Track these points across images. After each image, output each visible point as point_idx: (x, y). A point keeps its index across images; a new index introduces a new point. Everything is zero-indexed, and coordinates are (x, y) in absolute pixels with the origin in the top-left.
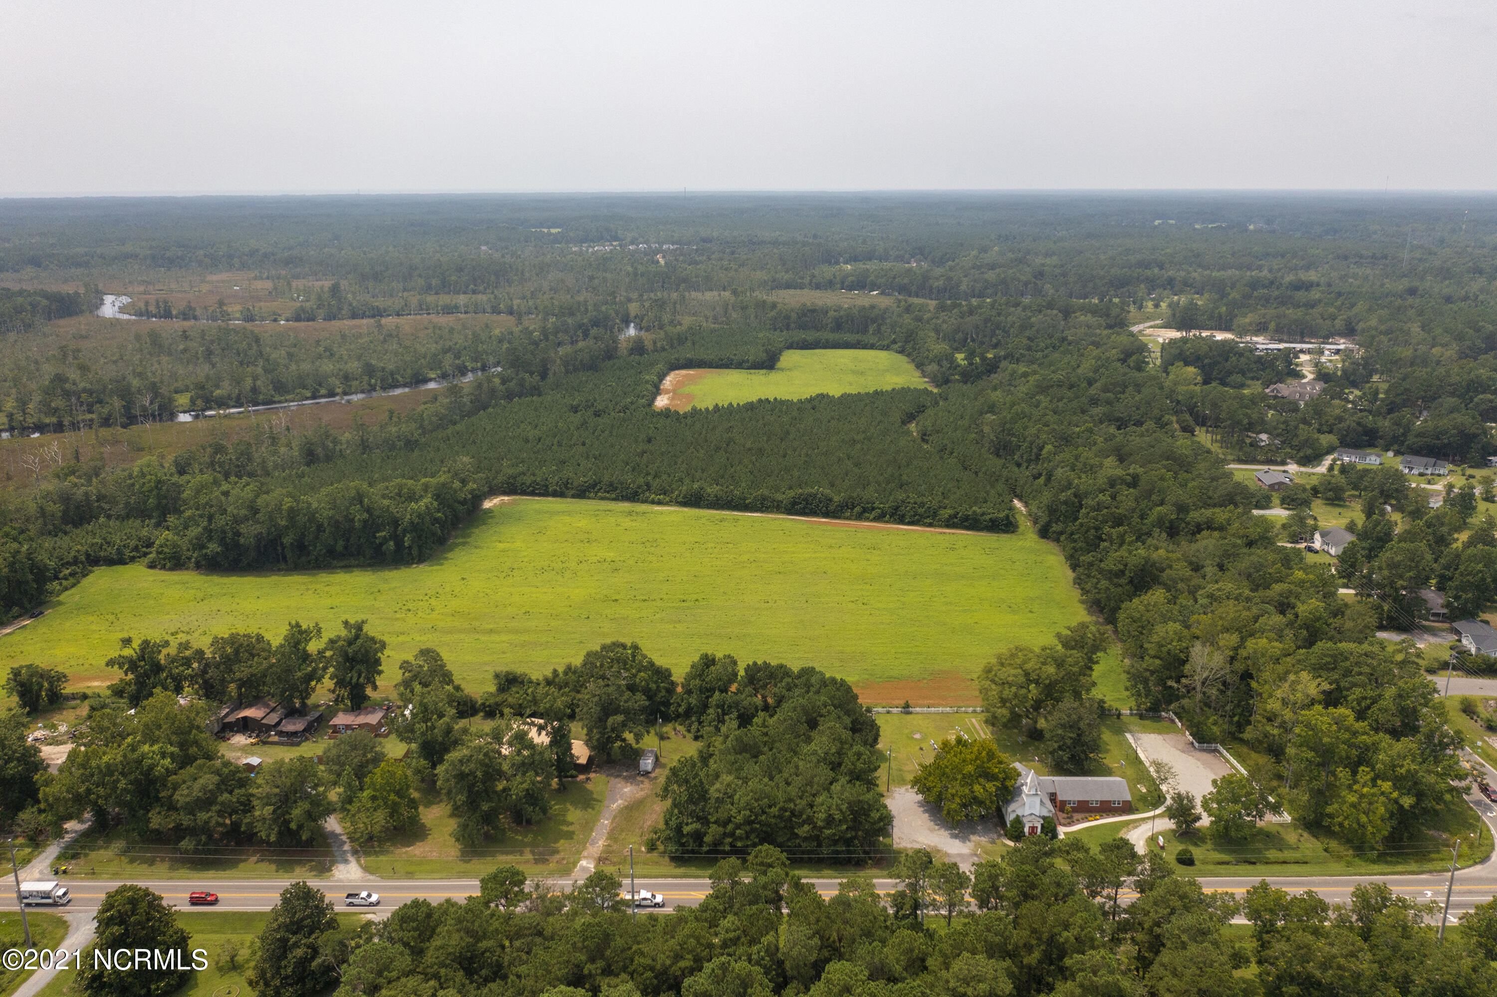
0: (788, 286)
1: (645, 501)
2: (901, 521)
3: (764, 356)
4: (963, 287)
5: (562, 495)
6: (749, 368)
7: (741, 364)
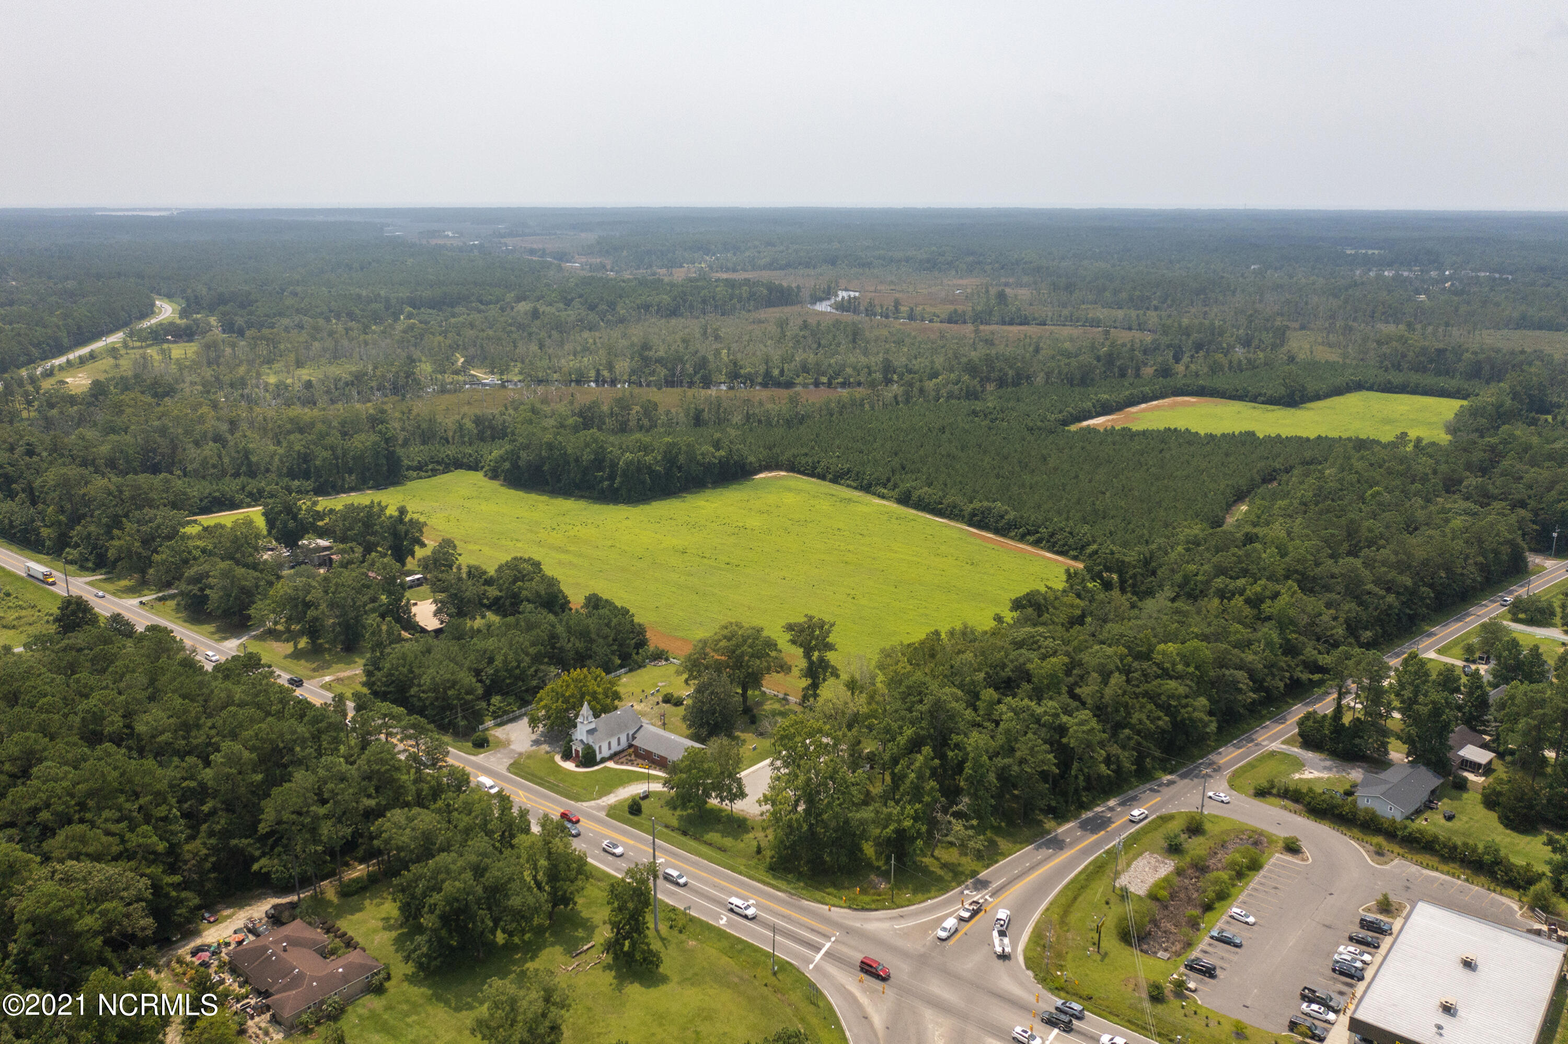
1: (874, 494)
2: (1051, 549)
3: (1282, 391)
5: (822, 477)
6: (1263, 403)
7: (1256, 397)
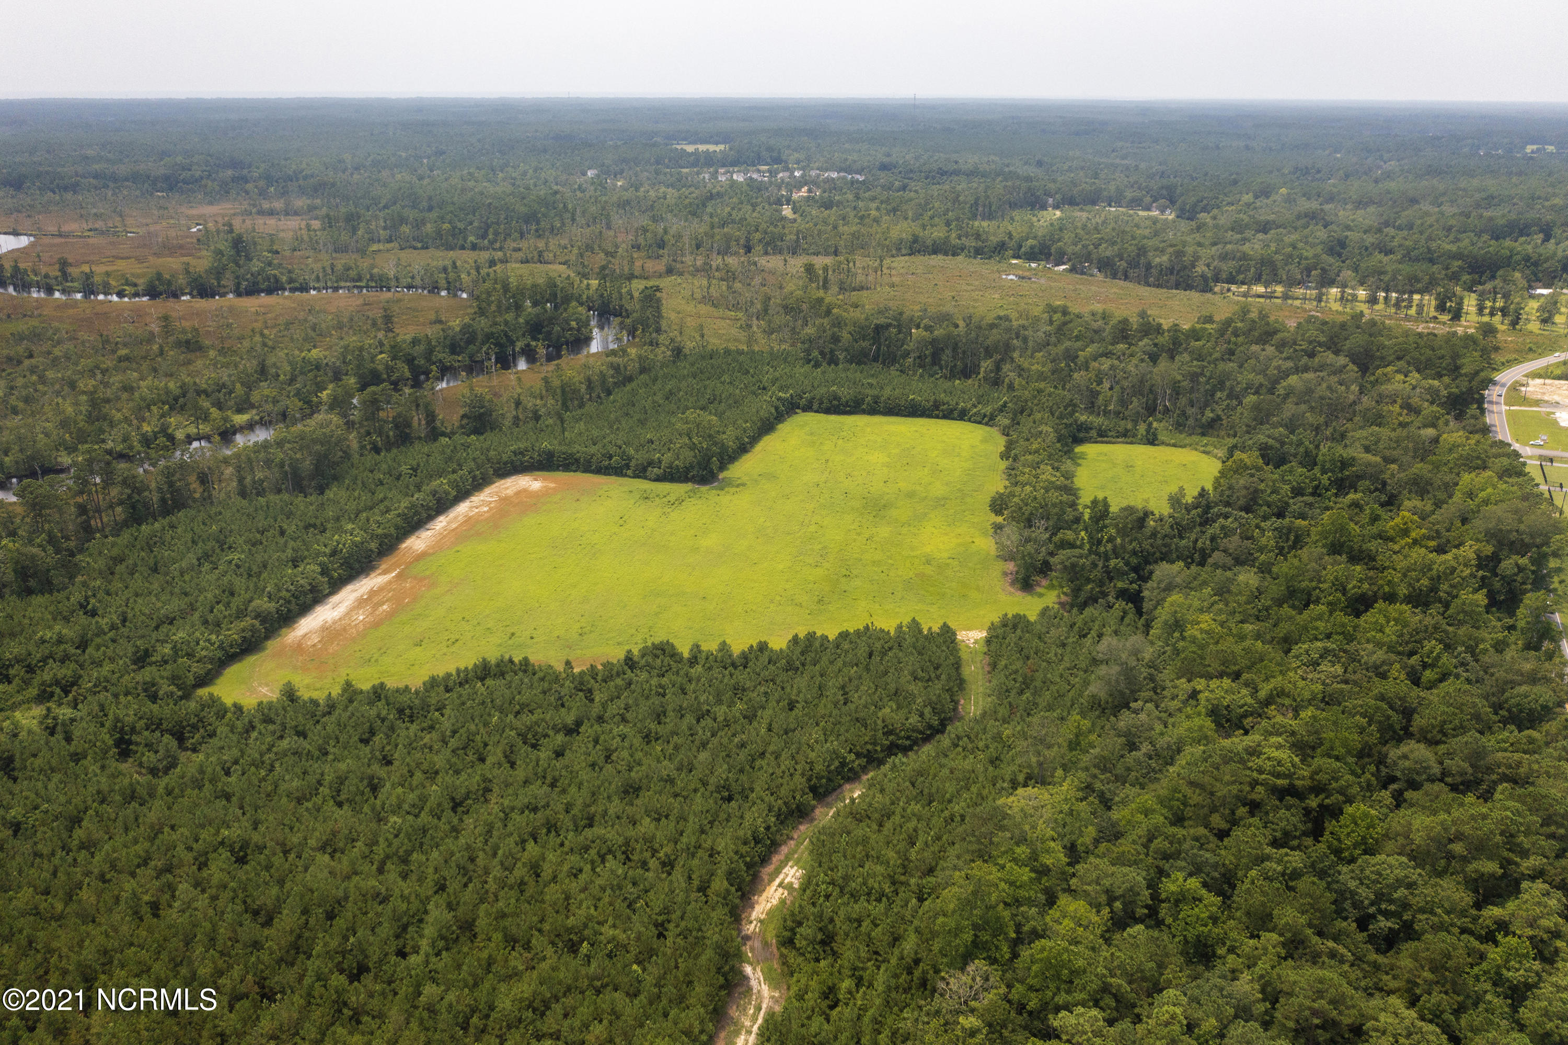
0: (937, 249)
4: (1200, 268)
6: (658, 479)
7: (644, 469)
